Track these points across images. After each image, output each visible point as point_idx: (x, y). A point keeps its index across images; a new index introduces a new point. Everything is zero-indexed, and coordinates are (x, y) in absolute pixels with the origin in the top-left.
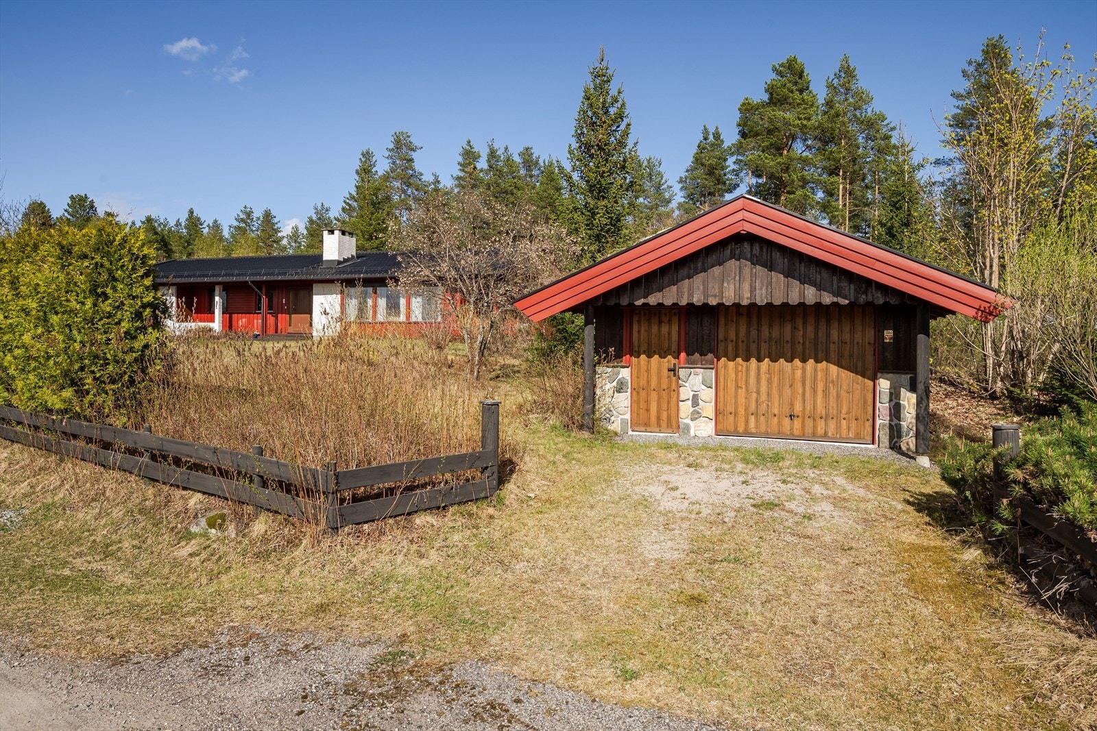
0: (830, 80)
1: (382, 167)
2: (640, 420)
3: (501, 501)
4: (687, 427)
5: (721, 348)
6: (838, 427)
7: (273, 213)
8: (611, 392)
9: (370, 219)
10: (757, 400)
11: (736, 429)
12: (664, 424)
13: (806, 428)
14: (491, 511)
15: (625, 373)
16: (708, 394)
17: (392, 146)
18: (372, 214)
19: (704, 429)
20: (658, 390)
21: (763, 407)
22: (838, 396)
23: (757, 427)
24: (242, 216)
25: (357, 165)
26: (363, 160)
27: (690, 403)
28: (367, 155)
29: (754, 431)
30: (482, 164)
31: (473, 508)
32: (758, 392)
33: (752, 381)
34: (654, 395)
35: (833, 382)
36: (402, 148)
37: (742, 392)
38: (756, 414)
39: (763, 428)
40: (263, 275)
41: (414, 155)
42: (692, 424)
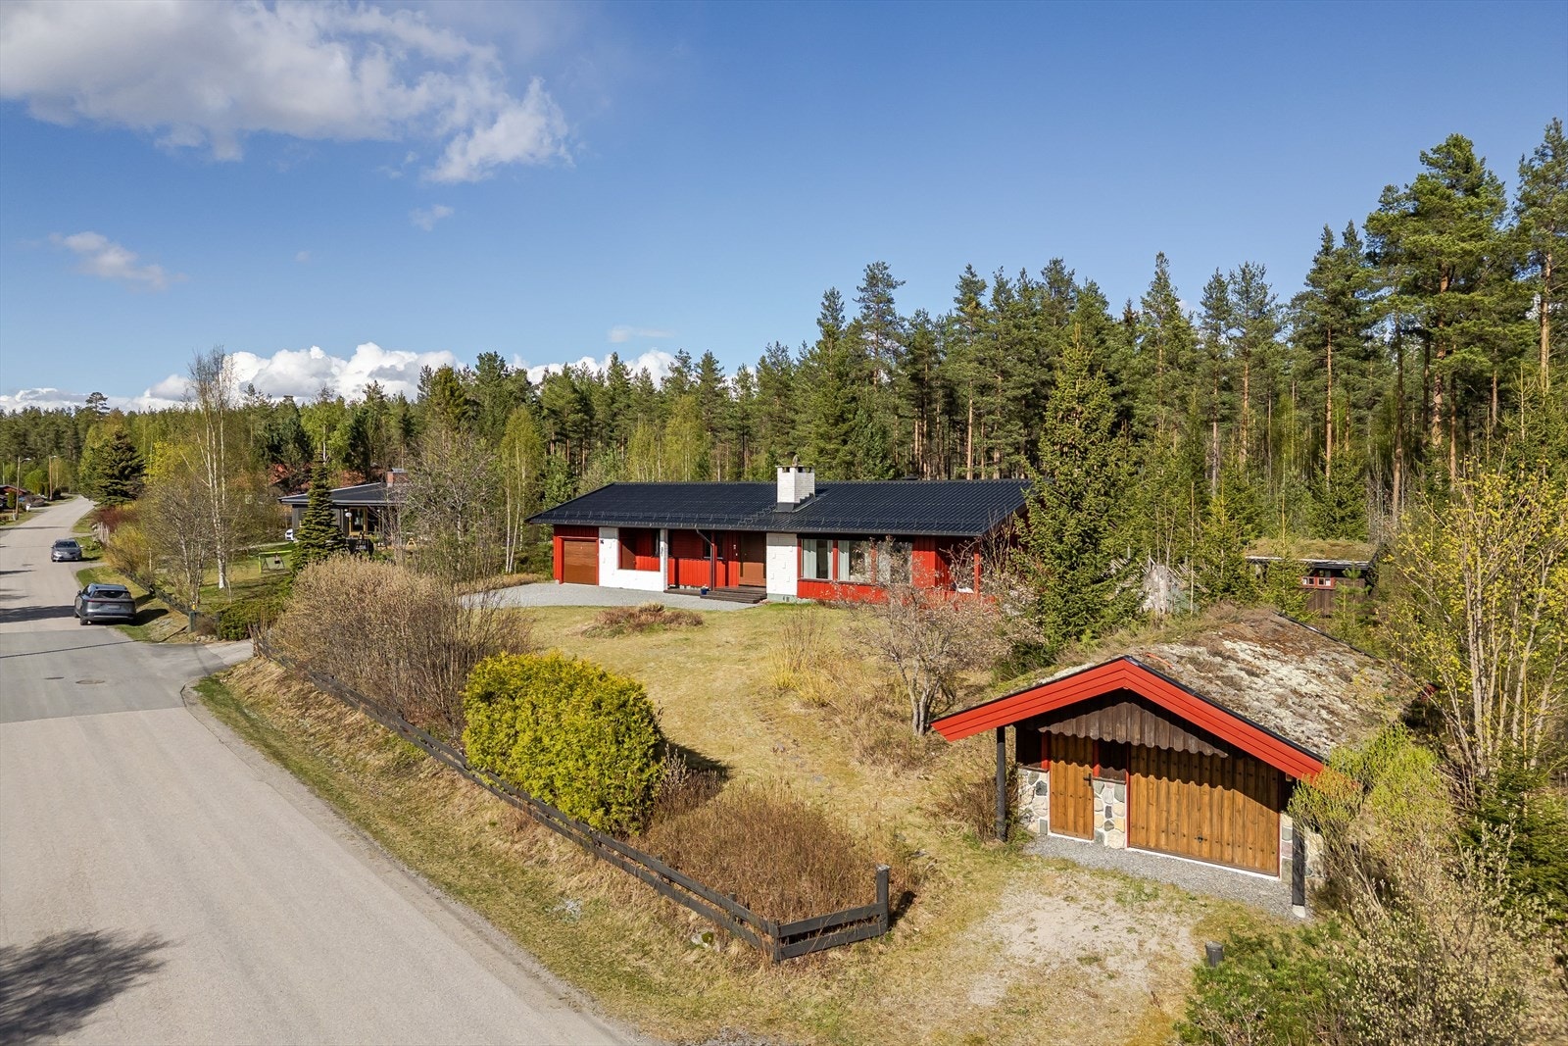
0: (1526, 162)
1: (852, 312)
2: (1059, 823)
3: (890, 938)
4: (1101, 836)
5: (1134, 765)
6: (1245, 855)
7: (716, 357)
8: (1031, 792)
9: (836, 398)
10: (1167, 819)
11: (1148, 843)
12: (1080, 829)
13: (1214, 852)
14: (881, 947)
15: (1044, 778)
16: (1120, 809)
17: (864, 285)
18: (839, 390)
19: (1116, 839)
20: (1074, 795)
21: (1173, 827)
22: (1244, 826)
23: (1167, 844)
24: (677, 364)
25: (818, 311)
26: (827, 304)
27: (1103, 813)
28: (832, 297)
29: (1164, 847)
30: (986, 299)
31: (868, 944)
32: (1168, 812)
33: (1163, 799)
34: (1071, 802)
35: (1239, 811)
36: (878, 283)
37: (1153, 809)
38: (1166, 832)
39: (1173, 846)
40: (712, 523)
41: (893, 293)
42: (1106, 834)
